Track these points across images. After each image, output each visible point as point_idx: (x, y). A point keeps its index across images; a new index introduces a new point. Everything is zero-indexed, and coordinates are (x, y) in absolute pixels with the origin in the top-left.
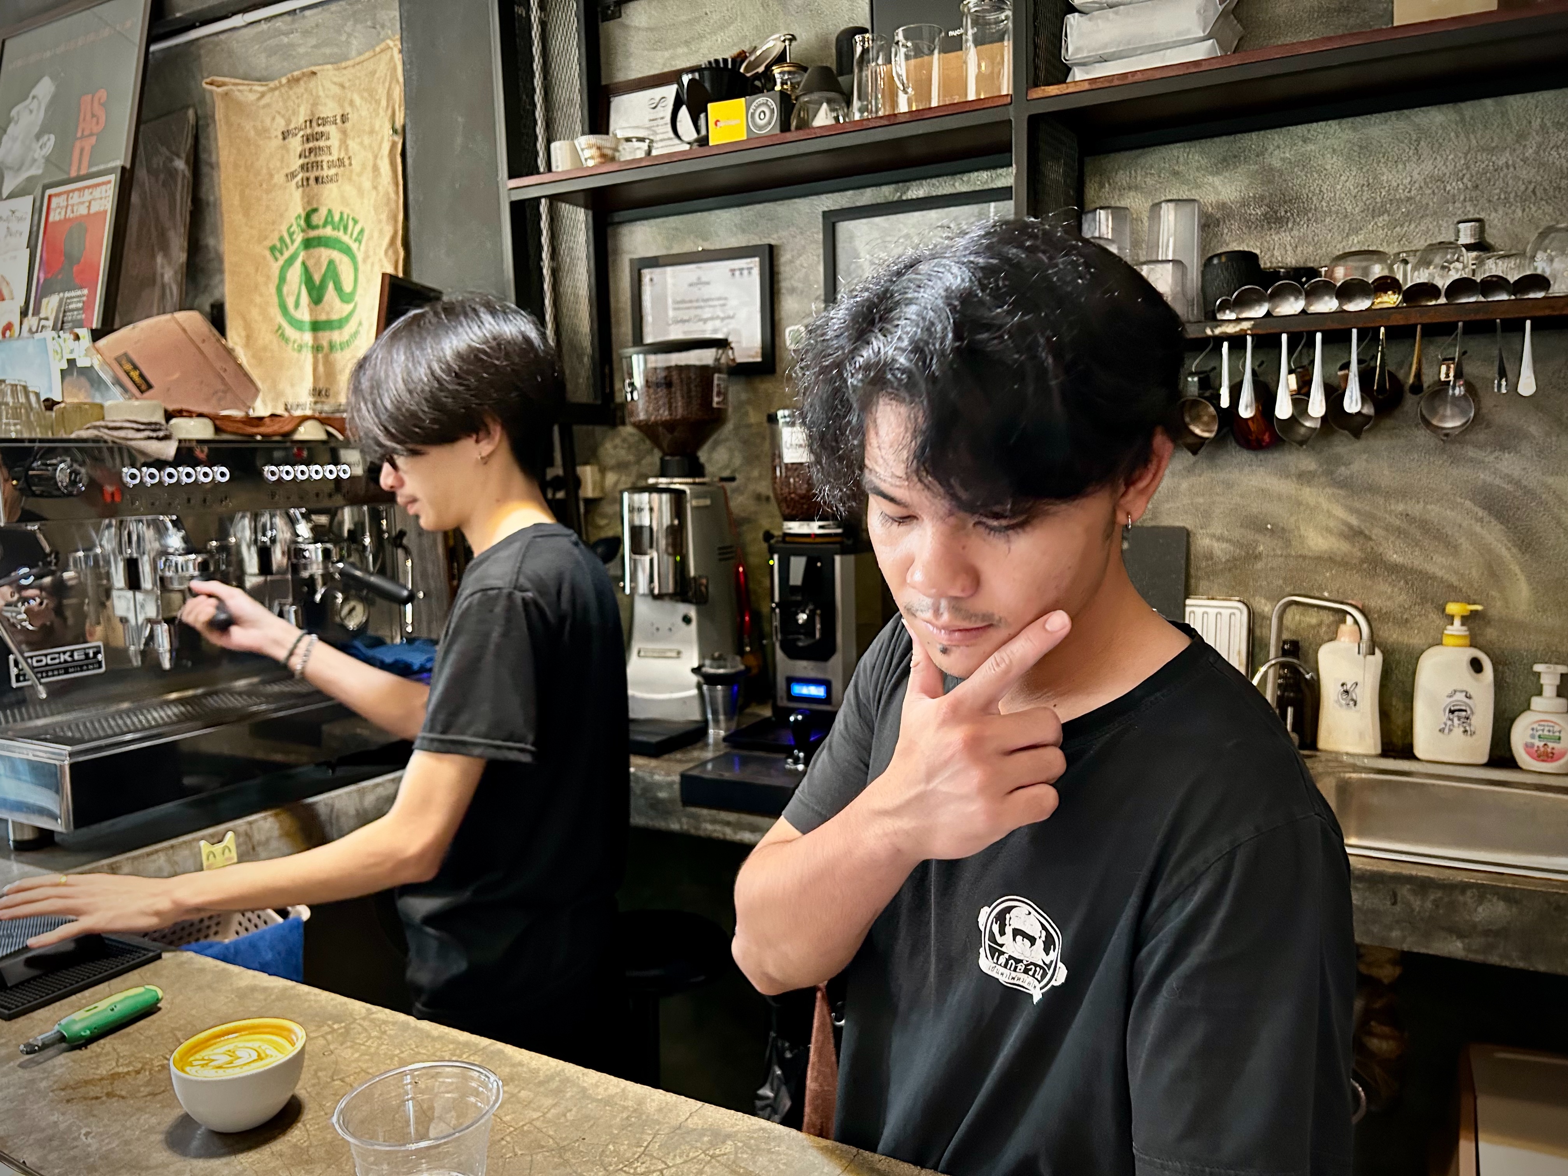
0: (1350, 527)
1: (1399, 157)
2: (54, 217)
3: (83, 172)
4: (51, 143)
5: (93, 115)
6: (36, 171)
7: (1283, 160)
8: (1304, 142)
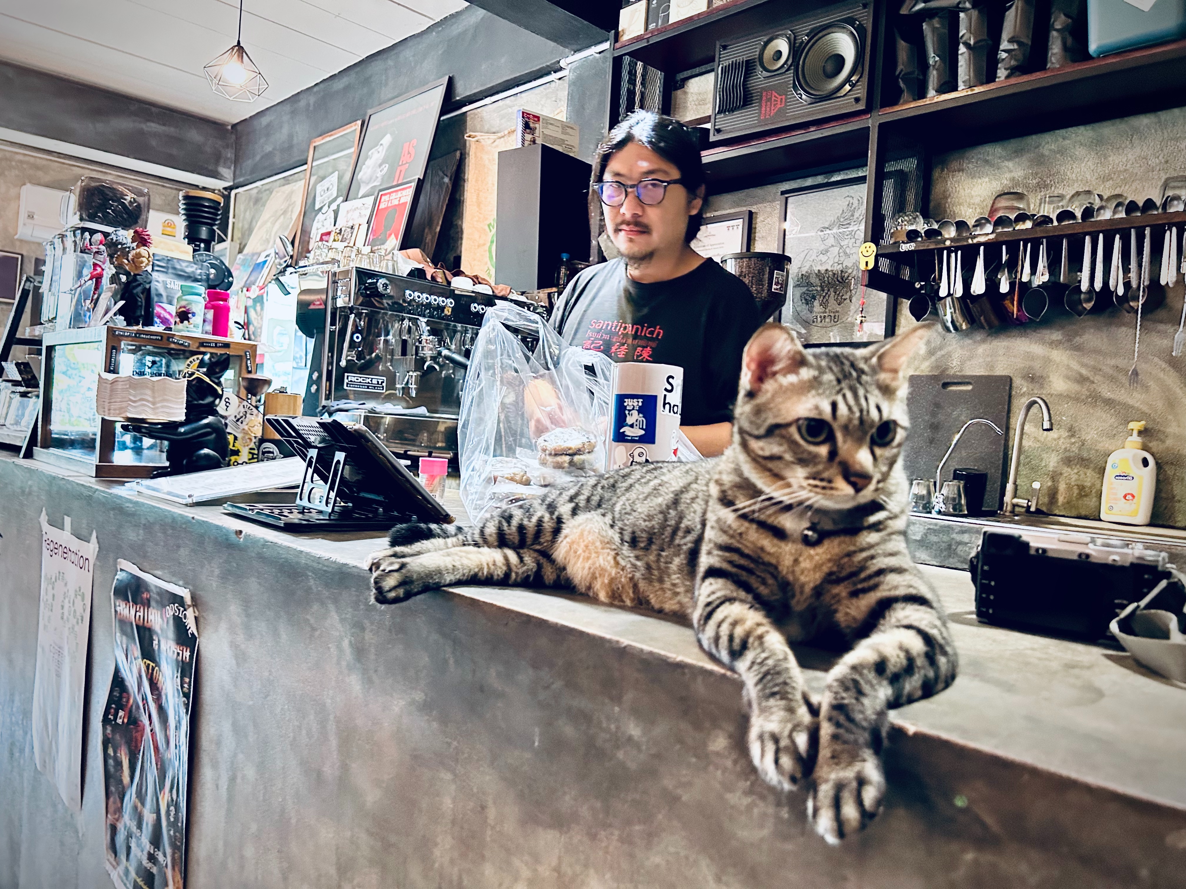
0: (1081, 375)
1: (1120, 146)
2: (382, 206)
3: (400, 182)
4: (386, 169)
5: (409, 153)
6: (376, 183)
7: (1050, 150)
8: (1064, 139)
